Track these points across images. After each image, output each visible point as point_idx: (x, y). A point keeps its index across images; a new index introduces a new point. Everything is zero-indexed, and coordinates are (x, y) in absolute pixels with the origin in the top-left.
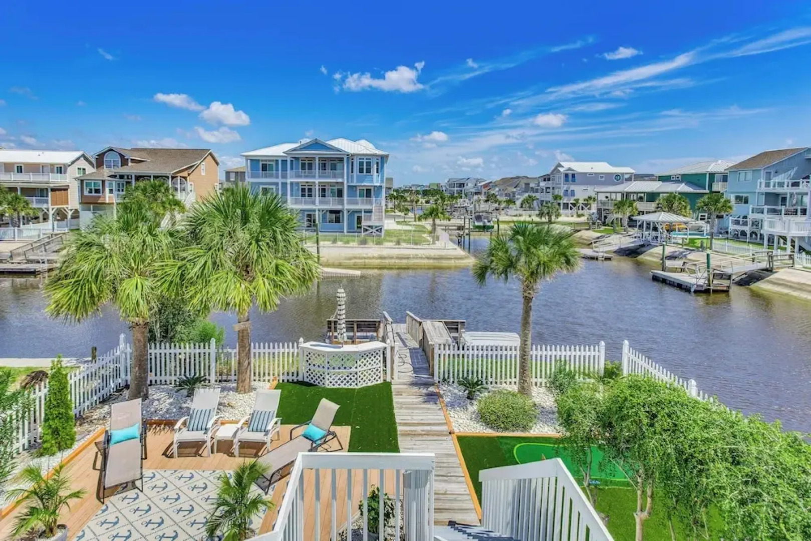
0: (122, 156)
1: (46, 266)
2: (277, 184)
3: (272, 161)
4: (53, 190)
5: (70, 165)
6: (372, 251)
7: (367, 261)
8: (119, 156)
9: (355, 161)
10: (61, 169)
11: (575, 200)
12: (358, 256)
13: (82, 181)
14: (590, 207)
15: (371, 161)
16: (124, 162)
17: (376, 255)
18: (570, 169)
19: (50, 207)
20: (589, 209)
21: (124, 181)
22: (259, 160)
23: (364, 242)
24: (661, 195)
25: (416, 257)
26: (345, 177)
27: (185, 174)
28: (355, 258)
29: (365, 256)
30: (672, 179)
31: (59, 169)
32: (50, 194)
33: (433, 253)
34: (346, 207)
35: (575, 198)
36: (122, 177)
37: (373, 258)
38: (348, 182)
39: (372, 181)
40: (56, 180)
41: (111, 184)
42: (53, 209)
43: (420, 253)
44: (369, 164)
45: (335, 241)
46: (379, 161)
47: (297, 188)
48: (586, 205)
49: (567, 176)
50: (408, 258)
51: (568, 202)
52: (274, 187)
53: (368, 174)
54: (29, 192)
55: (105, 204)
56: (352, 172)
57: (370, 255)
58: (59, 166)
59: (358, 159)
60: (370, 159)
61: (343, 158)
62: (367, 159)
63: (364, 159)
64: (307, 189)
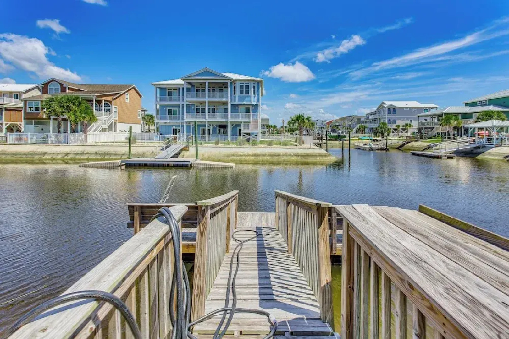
0: (62, 85)
2: (179, 106)
3: (177, 89)
4: (7, 110)
5: (24, 93)
6: (248, 150)
7: (243, 158)
8: (59, 84)
9: (236, 85)
11: (396, 126)
12: (235, 153)
13: (26, 101)
14: (407, 131)
15: (249, 85)
16: (63, 89)
17: (251, 153)
18: (391, 105)
19: (4, 123)
20: (407, 132)
22: (165, 88)
23: (241, 144)
24: (474, 115)
25: (285, 155)
26: (229, 98)
27: (110, 98)
28: (233, 155)
29: (241, 154)
30: (478, 104)
31: (16, 95)
32: (4, 113)
33: (300, 151)
34: (230, 120)
35: (397, 124)
37: (249, 155)
38: (231, 101)
39: (250, 101)
40: (12, 103)
42: (6, 124)
43: (289, 151)
44: (247, 87)
45: (217, 143)
46: (256, 85)
47: (193, 108)
48: (404, 130)
49: (389, 109)
50: (279, 155)
51: (391, 128)
52: (177, 109)
53: (246, 95)
55: (42, 119)
56: (235, 94)
57: (246, 153)
58: (16, 94)
59: (239, 84)
60: (248, 83)
61: (227, 83)
62: (246, 83)
63: (243, 83)
64: (200, 109)
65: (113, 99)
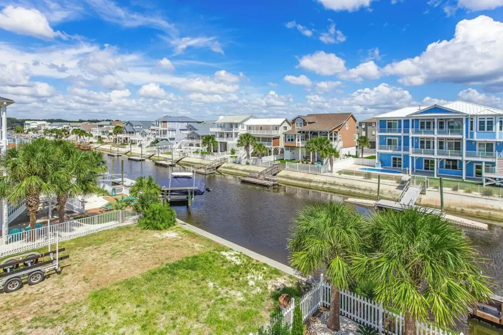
0: (304, 121)
1: (272, 183)
2: (400, 137)
3: (396, 120)
4: (274, 139)
5: (280, 126)
6: (498, 204)
7: (493, 212)
8: (302, 120)
9: (474, 120)
10: (276, 128)
12: (482, 206)
13: (286, 135)
16: (305, 124)
19: (272, 147)
21: (305, 135)
22: (386, 120)
23: (487, 194)
26: (464, 134)
27: (337, 130)
28: (480, 208)
29: (489, 207)
32: (272, 141)
34: (465, 158)
36: (304, 132)
38: (467, 137)
39: (495, 137)
40: (274, 133)
41: (298, 137)
44: (490, 122)
45: (455, 189)
47: (417, 141)
52: (397, 139)
53: (489, 131)
54: (265, 139)
55: (295, 147)
56: (472, 129)
58: (276, 126)
59: (478, 119)
60: (492, 119)
61: (462, 119)
62: (488, 119)
63: (484, 119)
64: (425, 142)
65: (339, 130)
